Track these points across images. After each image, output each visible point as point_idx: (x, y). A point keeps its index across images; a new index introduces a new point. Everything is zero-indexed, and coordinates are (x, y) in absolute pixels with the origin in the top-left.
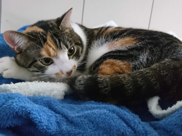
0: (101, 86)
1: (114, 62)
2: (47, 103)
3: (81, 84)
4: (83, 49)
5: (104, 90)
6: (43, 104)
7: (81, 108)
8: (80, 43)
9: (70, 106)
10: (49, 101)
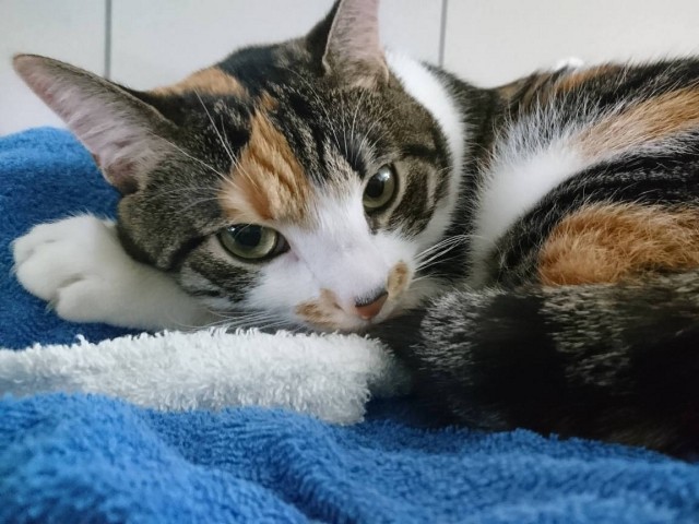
0: (567, 344)
1: (621, 218)
2: (267, 448)
3: (451, 335)
4: (445, 175)
5: (588, 365)
6: (245, 456)
7: (467, 480)
8: (431, 145)
9: (400, 464)
10: (279, 434)
